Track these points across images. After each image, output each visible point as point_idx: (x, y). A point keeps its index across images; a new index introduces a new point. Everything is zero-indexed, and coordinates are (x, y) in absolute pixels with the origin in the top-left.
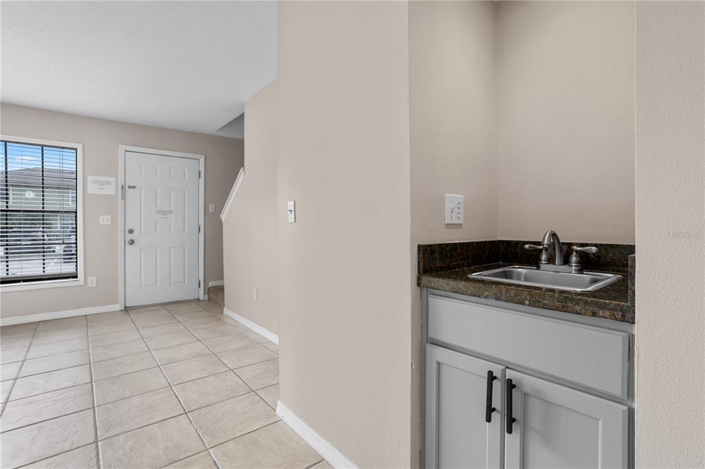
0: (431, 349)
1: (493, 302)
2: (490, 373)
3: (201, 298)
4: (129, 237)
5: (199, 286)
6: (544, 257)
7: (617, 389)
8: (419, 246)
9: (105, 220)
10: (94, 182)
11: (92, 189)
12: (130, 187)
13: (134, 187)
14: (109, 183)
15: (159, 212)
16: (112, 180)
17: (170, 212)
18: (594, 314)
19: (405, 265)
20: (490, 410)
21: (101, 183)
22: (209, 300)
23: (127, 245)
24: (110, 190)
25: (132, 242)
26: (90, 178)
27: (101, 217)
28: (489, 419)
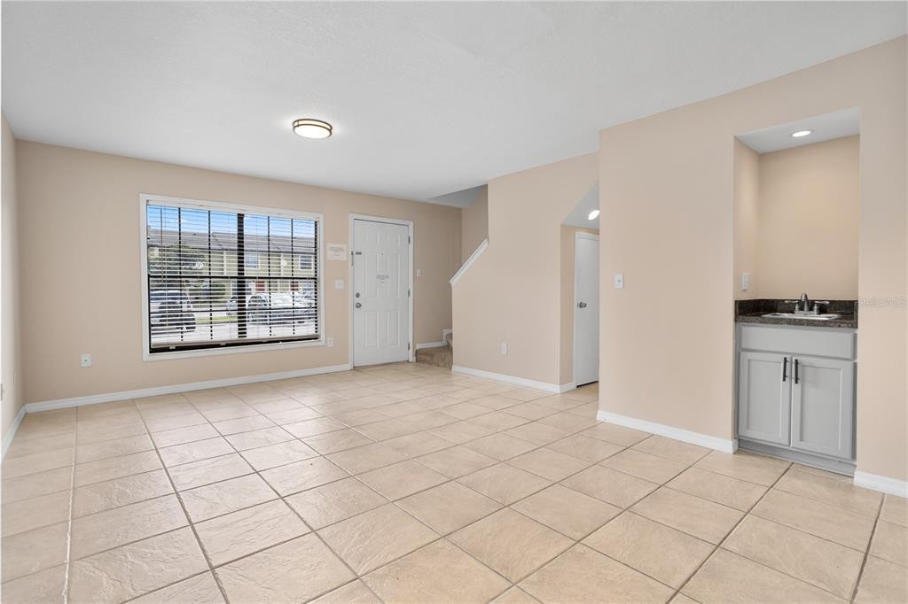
0: (743, 354)
1: (786, 325)
2: (785, 359)
3: (411, 360)
4: (357, 300)
5: (409, 348)
6: (797, 307)
7: (849, 355)
8: (736, 301)
9: (339, 284)
10: (332, 249)
11: (331, 255)
12: (357, 253)
13: (360, 253)
14: (341, 249)
15: (378, 277)
16: (344, 246)
17: (387, 277)
18: (839, 326)
19: (730, 311)
20: (785, 376)
21: (337, 250)
22: (417, 361)
23: (356, 309)
24: (343, 257)
25: (359, 306)
26: (329, 245)
27: (337, 282)
28: (784, 380)
